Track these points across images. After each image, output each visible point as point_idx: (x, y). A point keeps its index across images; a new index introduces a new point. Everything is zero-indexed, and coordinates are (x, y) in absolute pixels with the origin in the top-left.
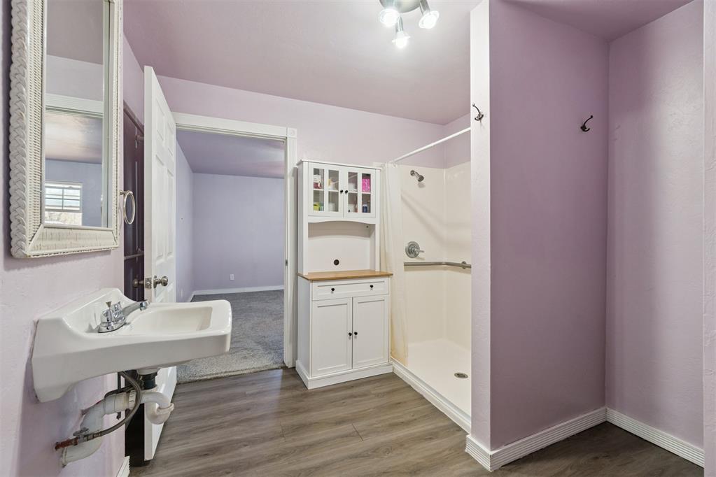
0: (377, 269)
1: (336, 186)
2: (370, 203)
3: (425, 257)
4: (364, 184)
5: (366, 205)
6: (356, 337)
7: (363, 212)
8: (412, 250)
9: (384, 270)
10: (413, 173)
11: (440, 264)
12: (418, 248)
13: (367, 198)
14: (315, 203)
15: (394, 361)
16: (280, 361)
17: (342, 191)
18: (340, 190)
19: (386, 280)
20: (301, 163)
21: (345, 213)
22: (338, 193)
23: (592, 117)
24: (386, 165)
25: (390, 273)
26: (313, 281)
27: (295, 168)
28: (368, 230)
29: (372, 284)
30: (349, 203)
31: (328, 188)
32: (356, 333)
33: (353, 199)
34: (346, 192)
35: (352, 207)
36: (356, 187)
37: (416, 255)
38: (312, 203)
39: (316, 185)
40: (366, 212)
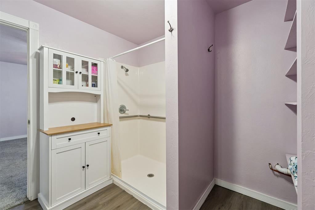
0: (102, 122)
1: (73, 68)
2: (97, 81)
3: (129, 113)
4: (93, 70)
5: (94, 83)
6: (87, 168)
7: (92, 86)
8: (122, 110)
9: (106, 122)
10: (122, 67)
11: (137, 116)
12: (125, 108)
13: (95, 79)
14: (55, 79)
15: (113, 176)
16: (24, 196)
17: (77, 72)
18: (75, 71)
19: (108, 128)
20: (41, 48)
21: (79, 86)
22: (74, 73)
23: (212, 45)
24: (108, 59)
25: (110, 123)
26: (52, 135)
27: (37, 53)
28: (96, 98)
29: (99, 132)
30: (82, 81)
31: (65, 69)
32: (88, 166)
33: (85, 78)
34: (80, 73)
35: (84, 83)
36: (87, 71)
37: (124, 112)
38: (52, 79)
39: (55, 66)
40: (95, 87)
